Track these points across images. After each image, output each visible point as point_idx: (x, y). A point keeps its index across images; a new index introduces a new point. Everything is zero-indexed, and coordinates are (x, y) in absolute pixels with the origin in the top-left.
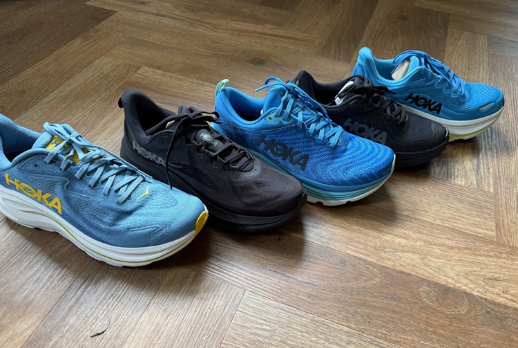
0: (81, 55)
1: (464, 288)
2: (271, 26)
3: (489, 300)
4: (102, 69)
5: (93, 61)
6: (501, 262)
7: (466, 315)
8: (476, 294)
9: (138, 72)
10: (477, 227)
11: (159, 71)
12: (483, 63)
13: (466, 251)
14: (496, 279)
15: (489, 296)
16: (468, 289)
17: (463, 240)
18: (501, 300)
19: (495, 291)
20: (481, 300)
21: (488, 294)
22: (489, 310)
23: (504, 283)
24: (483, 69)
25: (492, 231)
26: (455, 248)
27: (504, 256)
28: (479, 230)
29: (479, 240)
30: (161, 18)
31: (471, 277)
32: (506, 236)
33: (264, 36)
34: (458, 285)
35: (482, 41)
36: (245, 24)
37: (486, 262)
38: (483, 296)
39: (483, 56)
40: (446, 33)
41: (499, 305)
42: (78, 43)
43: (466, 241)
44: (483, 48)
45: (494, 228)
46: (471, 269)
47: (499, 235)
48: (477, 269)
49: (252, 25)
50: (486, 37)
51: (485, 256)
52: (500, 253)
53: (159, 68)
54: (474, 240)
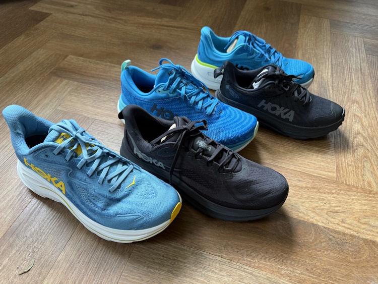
0: (23, 48)
1: (312, 220)
2: (167, 20)
3: (331, 230)
4: (38, 58)
5: (32, 53)
6: (340, 198)
7: (313, 242)
8: (320, 224)
9: (66, 59)
10: (321, 170)
11: (82, 58)
12: (326, 40)
13: (313, 190)
14: (336, 212)
15: (331, 226)
16: (315, 221)
17: (311, 181)
18: (340, 229)
19: (336, 221)
20: (325, 229)
21: (330, 224)
22: (331, 237)
23: (342, 215)
24: (327, 45)
25: (333, 172)
26: (305, 188)
27: (343, 192)
28: (324, 173)
29: (323, 181)
30: (85, 17)
31: (317, 211)
32: (344, 176)
33: (162, 27)
34: (307, 218)
35: (326, 24)
36: (148, 19)
37: (329, 198)
38: (326, 226)
39: (327, 35)
40: (299, 19)
41: (338, 232)
42: (21, 39)
43: (313, 182)
44: (326, 29)
45: (335, 170)
46: (316, 205)
47: (339, 175)
48: (322, 204)
49: (154, 19)
50: (329, 20)
51: (328, 193)
52: (339, 190)
53: (81, 56)
54: (320, 180)
